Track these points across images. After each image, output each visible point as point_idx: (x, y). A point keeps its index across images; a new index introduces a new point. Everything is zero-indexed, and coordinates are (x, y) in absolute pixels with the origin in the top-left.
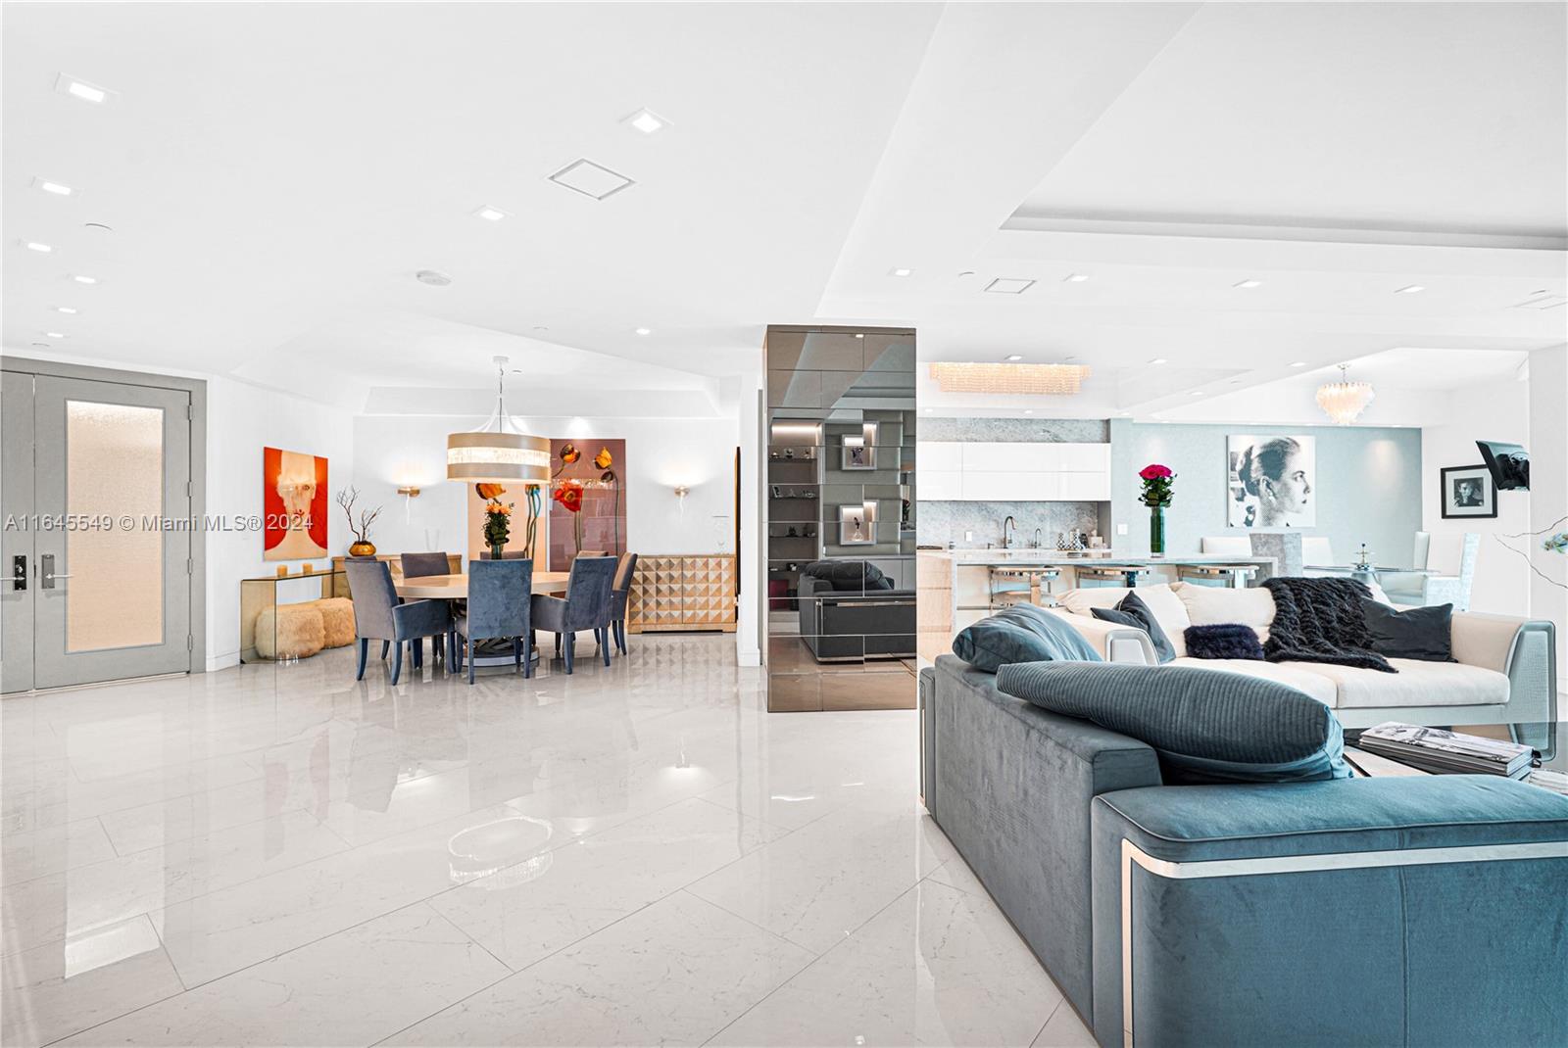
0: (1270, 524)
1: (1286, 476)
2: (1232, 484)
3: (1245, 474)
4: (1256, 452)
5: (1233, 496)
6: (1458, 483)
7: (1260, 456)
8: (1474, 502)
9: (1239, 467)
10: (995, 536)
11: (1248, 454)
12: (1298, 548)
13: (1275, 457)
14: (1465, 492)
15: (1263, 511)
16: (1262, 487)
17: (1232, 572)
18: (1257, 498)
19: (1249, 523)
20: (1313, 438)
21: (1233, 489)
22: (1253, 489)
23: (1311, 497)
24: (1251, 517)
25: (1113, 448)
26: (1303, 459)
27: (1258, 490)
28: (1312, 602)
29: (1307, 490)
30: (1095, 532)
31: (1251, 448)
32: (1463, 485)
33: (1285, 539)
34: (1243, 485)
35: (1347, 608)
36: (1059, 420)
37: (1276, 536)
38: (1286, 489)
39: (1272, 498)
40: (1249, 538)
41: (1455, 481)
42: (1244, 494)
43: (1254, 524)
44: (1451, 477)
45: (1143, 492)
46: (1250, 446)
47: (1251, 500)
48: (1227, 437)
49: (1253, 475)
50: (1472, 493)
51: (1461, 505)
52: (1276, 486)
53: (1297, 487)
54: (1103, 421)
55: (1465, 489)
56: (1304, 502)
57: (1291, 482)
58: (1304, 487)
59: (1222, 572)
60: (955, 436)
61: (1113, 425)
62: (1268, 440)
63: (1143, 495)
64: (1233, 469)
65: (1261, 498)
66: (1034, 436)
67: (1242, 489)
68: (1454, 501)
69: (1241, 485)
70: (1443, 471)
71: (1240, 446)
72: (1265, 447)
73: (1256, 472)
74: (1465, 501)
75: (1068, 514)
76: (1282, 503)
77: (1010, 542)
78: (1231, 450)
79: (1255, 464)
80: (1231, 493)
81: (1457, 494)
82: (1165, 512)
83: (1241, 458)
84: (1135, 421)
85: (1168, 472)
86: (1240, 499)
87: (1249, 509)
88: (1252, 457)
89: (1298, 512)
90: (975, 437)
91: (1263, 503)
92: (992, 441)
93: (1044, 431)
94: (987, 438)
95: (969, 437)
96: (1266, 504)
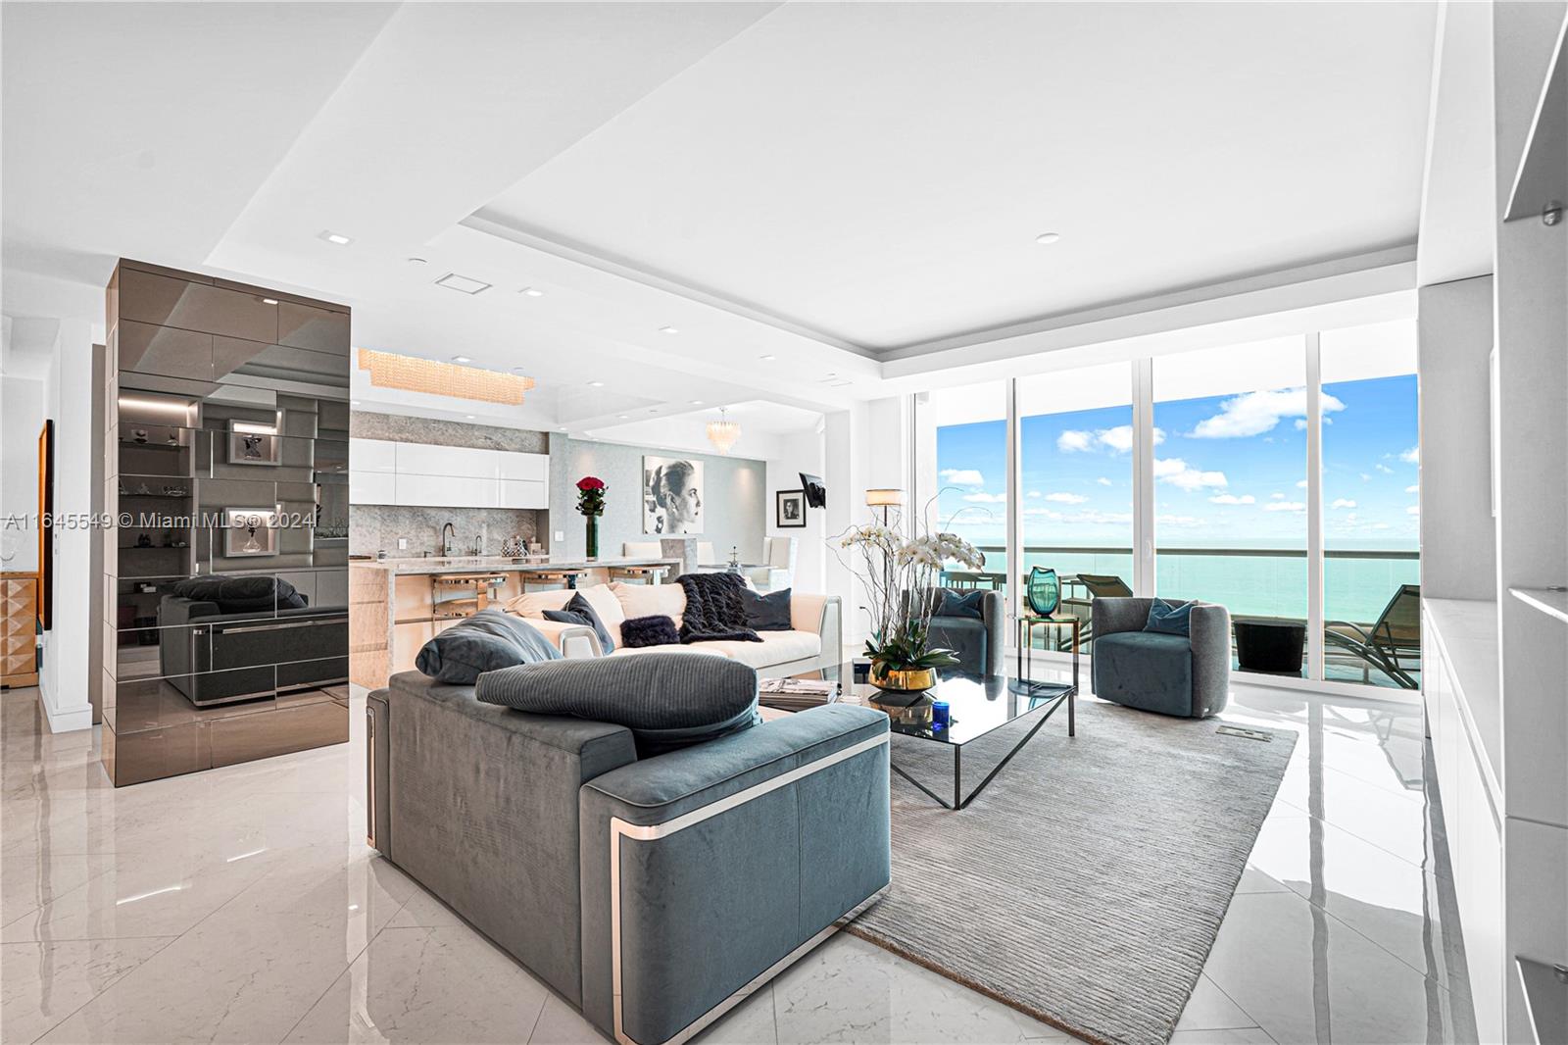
0: (673, 532)
1: (685, 493)
2: (647, 497)
3: (656, 490)
4: (664, 471)
5: (647, 507)
6: (786, 501)
7: (666, 475)
8: (794, 516)
9: (651, 483)
10: (433, 543)
11: (658, 472)
12: (694, 551)
13: (677, 475)
14: (789, 508)
15: (669, 520)
16: (668, 500)
17: (651, 572)
18: (664, 510)
19: (658, 530)
20: (702, 463)
21: (647, 502)
22: (662, 503)
23: (700, 510)
24: (660, 526)
25: (551, 459)
26: (695, 480)
27: (666, 503)
28: (711, 593)
29: (698, 504)
30: (534, 539)
31: (661, 468)
32: (789, 503)
33: (686, 544)
34: (655, 499)
35: (733, 596)
36: (502, 428)
37: (680, 541)
38: (684, 502)
39: (674, 510)
40: (659, 544)
41: (784, 500)
42: (655, 507)
43: (663, 531)
45: (580, 501)
46: (659, 466)
47: (660, 511)
48: (643, 457)
49: (662, 491)
50: (793, 510)
51: (788, 518)
52: (678, 501)
53: (692, 501)
54: (542, 433)
55: (789, 506)
56: (696, 514)
57: (688, 497)
58: (695, 502)
59: (644, 572)
60: (387, 434)
61: (551, 437)
62: (672, 462)
63: (580, 504)
64: (648, 485)
65: (667, 510)
66: (474, 441)
67: (654, 502)
68: (784, 515)
69: (652, 498)
70: (778, 493)
71: (654, 464)
72: (669, 467)
73: (664, 490)
74: (789, 515)
75: (509, 521)
76: (681, 514)
77: (449, 549)
78: (646, 468)
79: (663, 481)
80: (646, 504)
81: (786, 511)
82: (599, 520)
83: (653, 475)
84: (570, 437)
85: (601, 484)
86: (652, 510)
87: (659, 519)
88: (662, 475)
89: (693, 522)
90: (411, 438)
91: (668, 514)
92: (430, 443)
93: (486, 438)
94: (425, 439)
95: (404, 437)
96: (671, 515)
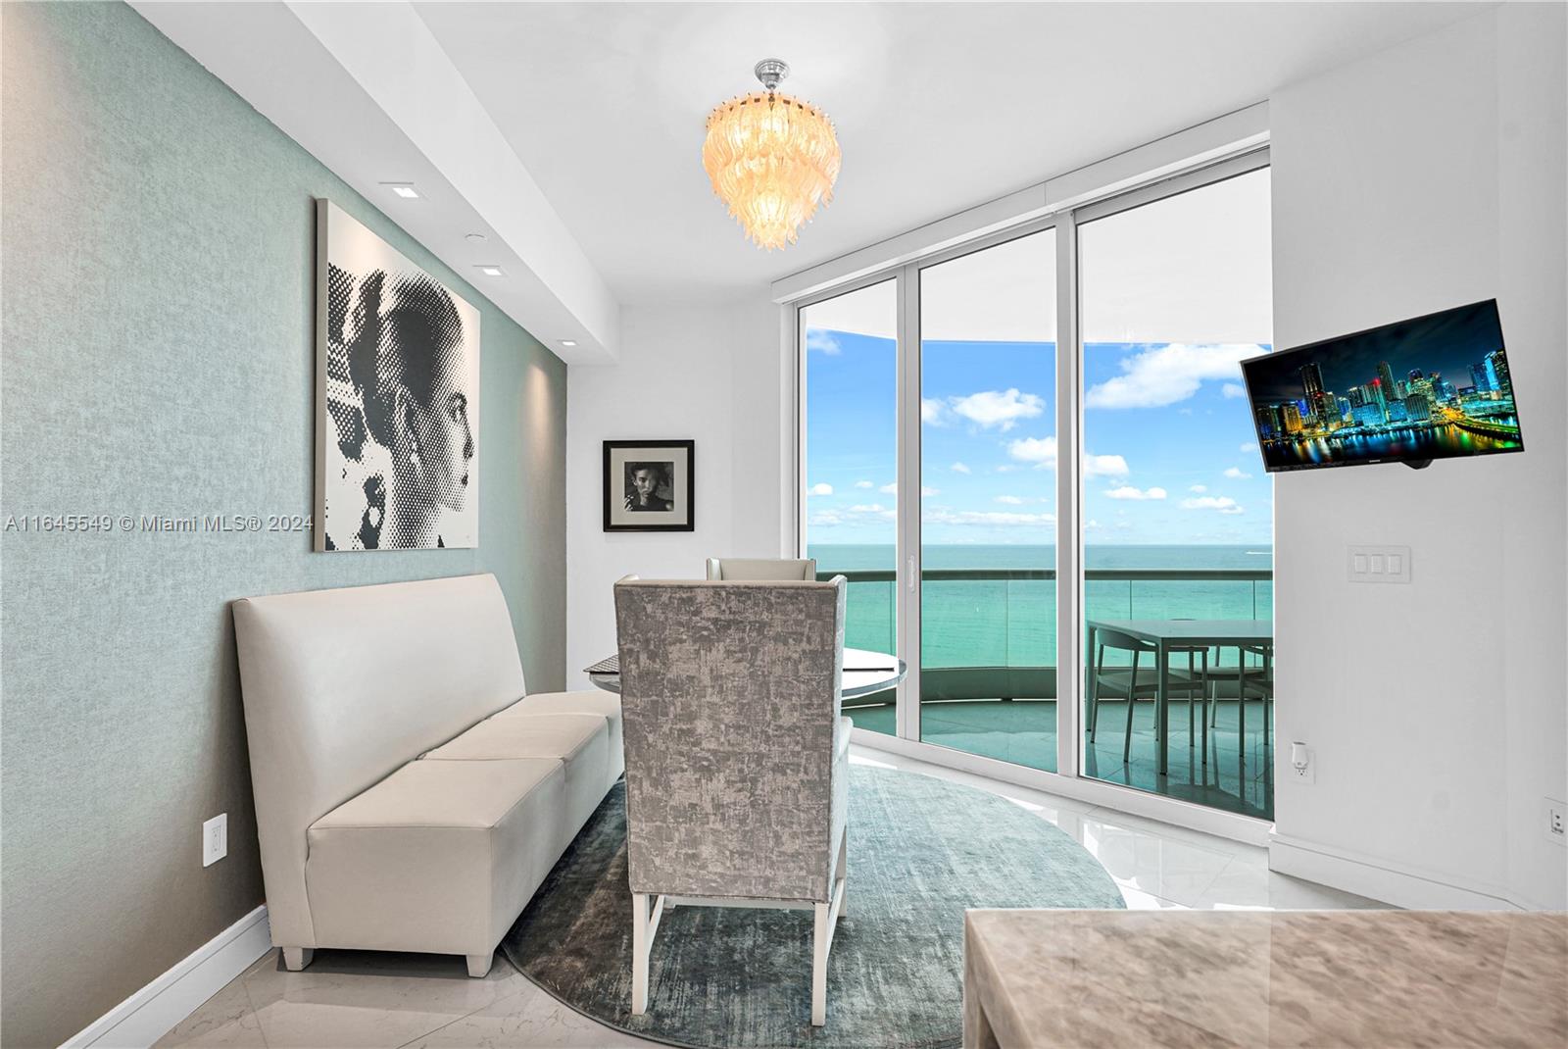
0: (412, 540)
1: (440, 400)
2: (330, 389)
3: (362, 363)
4: (385, 296)
6: (632, 469)
7: (394, 314)
8: (658, 503)
9: (345, 331)
11: (370, 297)
14: (644, 484)
15: (400, 495)
16: (399, 418)
18: (386, 453)
19: (368, 536)
20: (476, 314)
21: (334, 406)
22: (380, 423)
23: (473, 466)
24: (374, 516)
26: (463, 367)
27: (391, 427)
29: (468, 449)
31: (376, 279)
32: (641, 474)
34: (356, 404)
38: (438, 437)
39: (415, 458)
41: (627, 464)
42: (361, 438)
43: (382, 545)
44: (620, 457)
47: (374, 455)
49: (383, 376)
50: (655, 488)
51: (635, 506)
52: (425, 426)
53: (455, 436)
55: (643, 480)
56: (465, 482)
57: (446, 417)
58: (464, 441)
62: (407, 271)
64: (336, 334)
65: (396, 455)
67: (353, 415)
68: (624, 501)
69: (351, 398)
70: (608, 446)
71: (346, 257)
72: (403, 290)
73: (388, 367)
74: (643, 501)
76: (432, 476)
78: (325, 256)
79: (386, 343)
80: (325, 417)
81: (630, 489)
83: (354, 300)
86: (350, 452)
87: (372, 486)
88: (381, 313)
89: (455, 507)
91: (398, 474)
96: (404, 473)
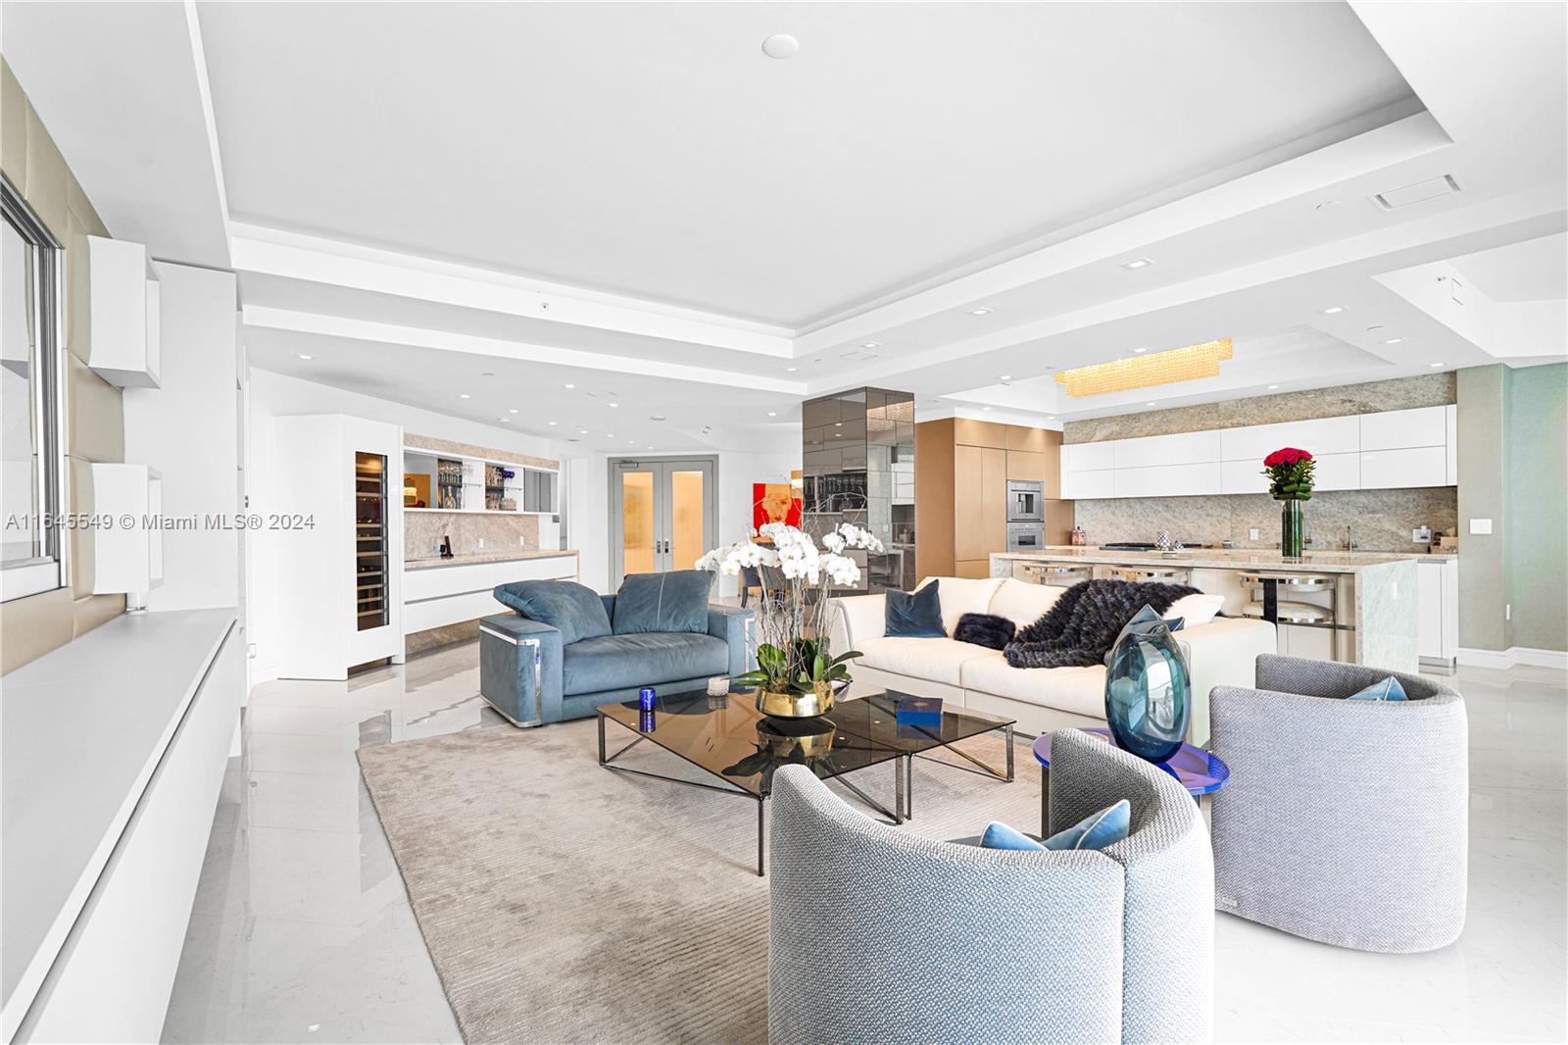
25: (1461, 410)
54: (1446, 373)
61: (1462, 377)
92: (1266, 423)
93: (1344, 401)
94: (1259, 420)
95: (1235, 421)
